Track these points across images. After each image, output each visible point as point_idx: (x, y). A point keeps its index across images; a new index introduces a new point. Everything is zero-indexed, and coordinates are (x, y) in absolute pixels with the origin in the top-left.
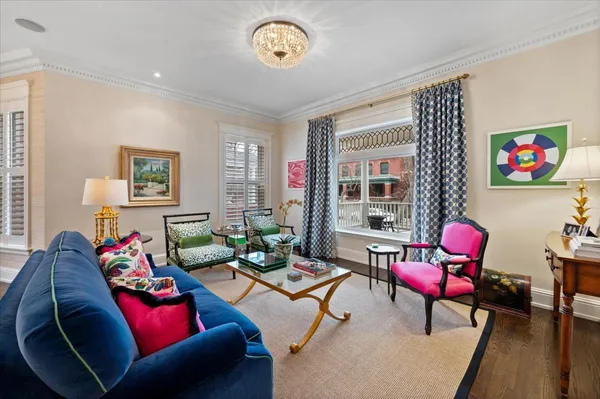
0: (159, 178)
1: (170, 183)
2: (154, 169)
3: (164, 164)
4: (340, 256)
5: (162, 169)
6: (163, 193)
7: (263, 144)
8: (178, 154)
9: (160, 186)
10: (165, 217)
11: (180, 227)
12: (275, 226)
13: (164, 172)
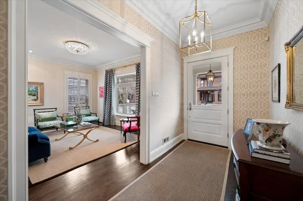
0: (33, 94)
1: (39, 96)
2: (30, 90)
3: (35, 88)
4: (116, 124)
5: (34, 90)
6: (35, 100)
7: (88, 79)
8: (43, 83)
9: (34, 97)
10: (34, 110)
11: (41, 114)
12: (89, 113)
13: (35, 91)
